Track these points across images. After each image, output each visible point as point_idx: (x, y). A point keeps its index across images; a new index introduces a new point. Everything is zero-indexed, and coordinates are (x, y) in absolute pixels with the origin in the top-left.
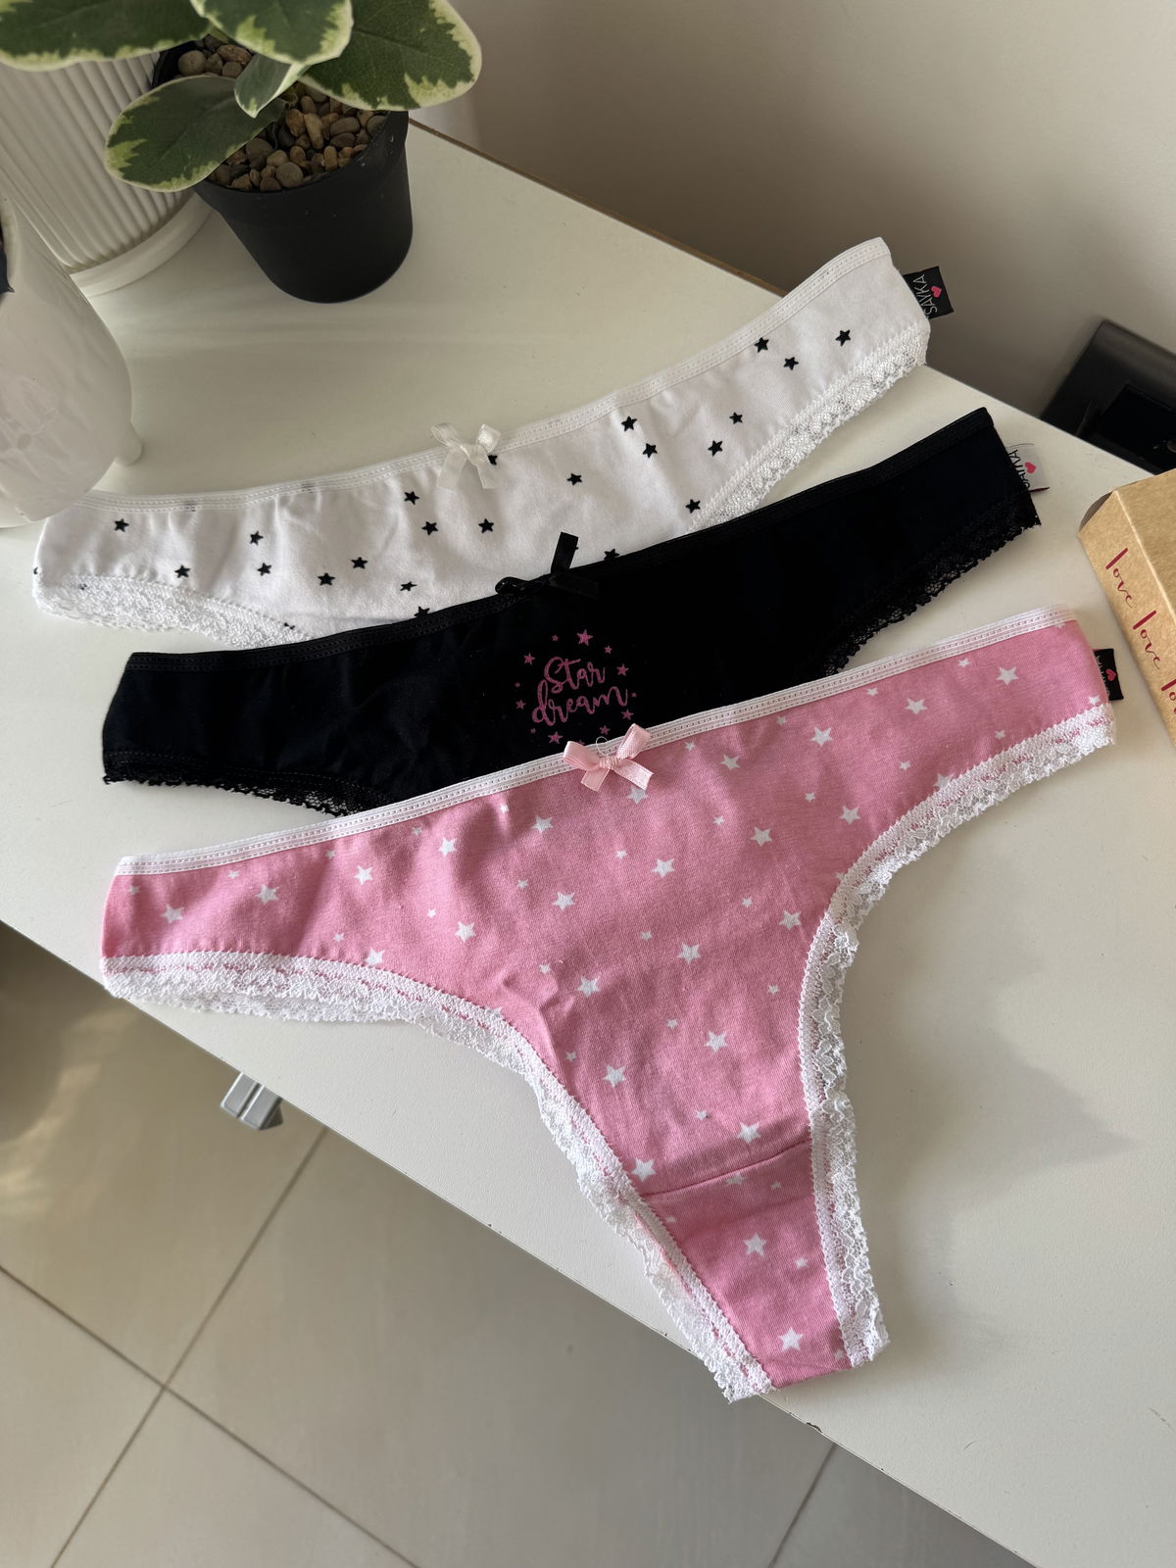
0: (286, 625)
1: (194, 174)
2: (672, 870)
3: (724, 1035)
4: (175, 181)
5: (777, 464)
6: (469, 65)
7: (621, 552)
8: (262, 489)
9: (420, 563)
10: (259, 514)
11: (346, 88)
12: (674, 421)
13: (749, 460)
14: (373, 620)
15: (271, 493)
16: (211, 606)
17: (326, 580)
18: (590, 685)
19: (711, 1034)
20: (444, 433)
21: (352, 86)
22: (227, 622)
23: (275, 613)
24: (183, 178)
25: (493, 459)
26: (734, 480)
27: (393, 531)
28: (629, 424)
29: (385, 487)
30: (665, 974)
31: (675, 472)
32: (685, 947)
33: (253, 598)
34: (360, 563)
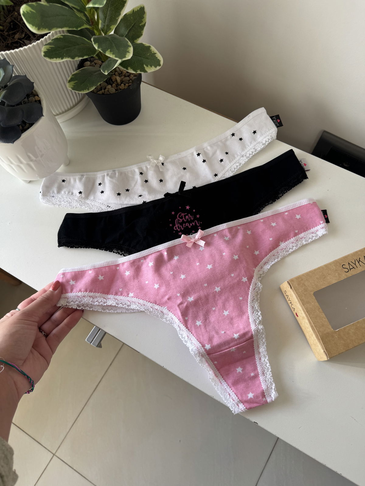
0: (108, 206)
1: (90, 89)
2: (212, 267)
3: (228, 311)
4: (85, 91)
5: (238, 164)
6: (160, 62)
7: (197, 187)
8: (102, 172)
9: (144, 190)
10: (101, 178)
11: (129, 68)
12: (211, 154)
13: (230, 163)
14: (131, 204)
15: (104, 173)
16: (88, 202)
17: (119, 194)
18: (189, 220)
19: (224, 311)
20: (150, 157)
21: (131, 68)
22: (92, 206)
23: (105, 203)
24: (87, 90)
25: (163, 164)
26: (227, 169)
27: (136, 182)
28: (199, 155)
29: (134, 171)
30: (211, 295)
31: (211, 166)
32: (216, 288)
33: (99, 199)
34: (128, 190)
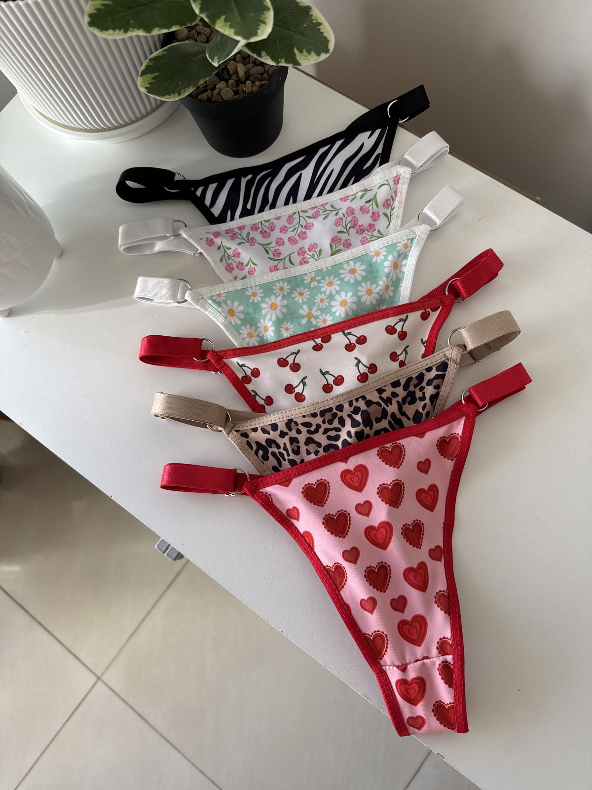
1: (182, 93)
4: (172, 95)
6: (328, 45)
11: (263, 53)
21: (266, 53)
24: (176, 94)
